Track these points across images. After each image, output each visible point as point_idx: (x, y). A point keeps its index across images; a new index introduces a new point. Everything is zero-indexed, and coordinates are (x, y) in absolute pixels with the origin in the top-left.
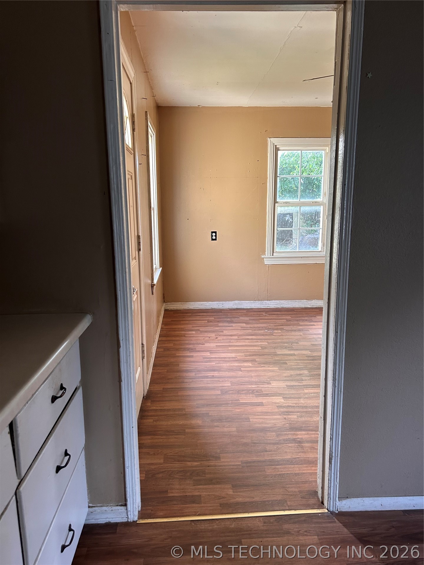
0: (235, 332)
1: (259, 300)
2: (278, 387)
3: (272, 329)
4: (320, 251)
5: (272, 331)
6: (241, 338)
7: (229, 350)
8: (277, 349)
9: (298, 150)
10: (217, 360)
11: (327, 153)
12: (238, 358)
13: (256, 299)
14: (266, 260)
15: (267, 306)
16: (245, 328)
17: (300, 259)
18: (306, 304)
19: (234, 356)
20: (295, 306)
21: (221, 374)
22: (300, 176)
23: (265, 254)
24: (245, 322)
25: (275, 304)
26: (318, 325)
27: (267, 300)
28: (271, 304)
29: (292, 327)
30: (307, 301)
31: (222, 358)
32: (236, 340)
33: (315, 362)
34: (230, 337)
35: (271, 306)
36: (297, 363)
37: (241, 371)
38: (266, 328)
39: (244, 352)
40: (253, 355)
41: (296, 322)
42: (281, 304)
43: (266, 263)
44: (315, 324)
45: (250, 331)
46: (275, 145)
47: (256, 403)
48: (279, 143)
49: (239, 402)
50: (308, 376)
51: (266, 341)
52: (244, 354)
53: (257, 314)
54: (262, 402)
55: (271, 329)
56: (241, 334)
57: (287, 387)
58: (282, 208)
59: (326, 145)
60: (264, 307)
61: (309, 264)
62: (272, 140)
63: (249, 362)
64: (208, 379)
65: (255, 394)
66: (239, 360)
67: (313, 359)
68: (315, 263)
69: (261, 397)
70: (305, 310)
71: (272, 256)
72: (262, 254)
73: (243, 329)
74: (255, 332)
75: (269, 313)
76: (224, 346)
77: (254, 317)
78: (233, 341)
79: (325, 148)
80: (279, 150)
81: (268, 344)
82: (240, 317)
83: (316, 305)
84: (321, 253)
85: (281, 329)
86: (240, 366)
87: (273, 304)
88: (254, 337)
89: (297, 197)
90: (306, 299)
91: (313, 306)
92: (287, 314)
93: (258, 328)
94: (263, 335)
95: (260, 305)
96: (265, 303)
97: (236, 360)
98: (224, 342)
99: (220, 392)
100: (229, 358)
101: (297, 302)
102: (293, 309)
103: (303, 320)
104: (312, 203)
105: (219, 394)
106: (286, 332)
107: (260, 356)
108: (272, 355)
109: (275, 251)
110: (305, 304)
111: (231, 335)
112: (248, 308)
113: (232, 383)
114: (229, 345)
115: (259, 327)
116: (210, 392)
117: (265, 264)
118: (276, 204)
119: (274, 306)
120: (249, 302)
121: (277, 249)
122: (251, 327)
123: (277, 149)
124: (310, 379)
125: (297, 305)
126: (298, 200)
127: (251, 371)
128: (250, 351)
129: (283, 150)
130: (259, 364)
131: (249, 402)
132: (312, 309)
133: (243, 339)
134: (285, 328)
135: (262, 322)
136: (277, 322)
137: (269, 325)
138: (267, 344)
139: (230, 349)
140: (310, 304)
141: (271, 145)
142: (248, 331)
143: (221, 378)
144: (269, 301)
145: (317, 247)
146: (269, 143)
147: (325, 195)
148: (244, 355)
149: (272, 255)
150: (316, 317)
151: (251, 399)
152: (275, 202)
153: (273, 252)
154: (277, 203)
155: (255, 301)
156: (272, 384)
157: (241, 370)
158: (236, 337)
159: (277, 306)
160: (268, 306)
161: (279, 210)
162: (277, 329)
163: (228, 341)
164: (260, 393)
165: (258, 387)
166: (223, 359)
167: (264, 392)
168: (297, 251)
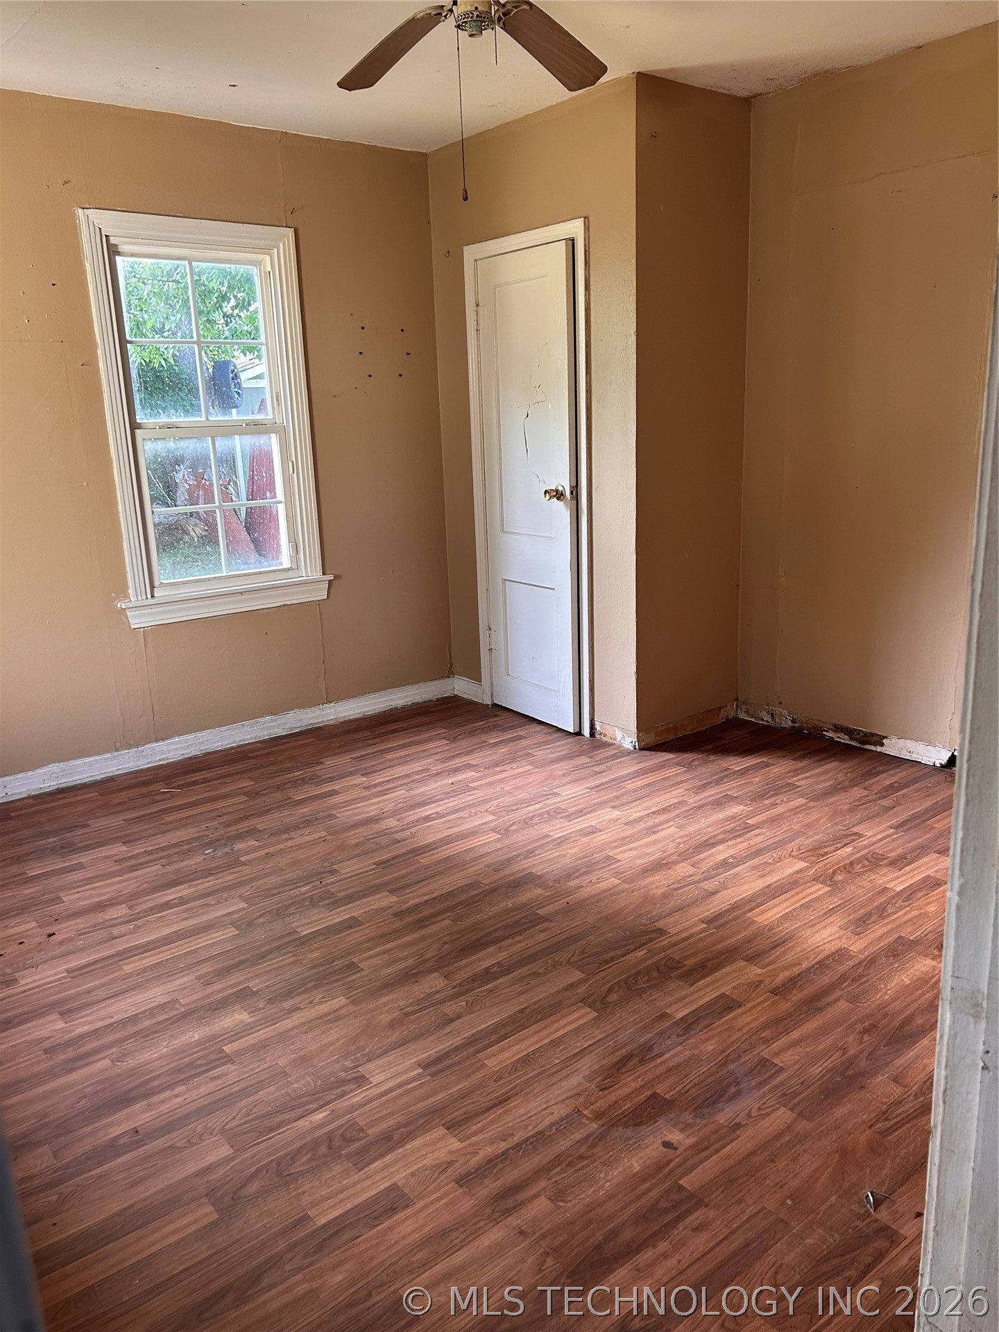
0: (106, 890)
1: (129, 746)
2: (400, 1085)
3: (223, 842)
4: (288, 570)
5: (227, 850)
6: (144, 906)
7: (129, 976)
8: (289, 915)
9: (179, 259)
10: (110, 1038)
11: (265, 273)
12: (183, 1001)
13: (118, 745)
14: (134, 613)
15: (160, 760)
16: (133, 862)
17: (240, 597)
18: (273, 727)
19: (163, 1000)
20: (243, 740)
21: (164, 1108)
22: (198, 343)
23: (126, 596)
24: (119, 837)
25: (182, 748)
26: (346, 789)
27: (157, 741)
28: (169, 751)
29: (277, 815)
30: (274, 717)
31: (123, 1023)
32: (128, 922)
33: (434, 928)
34: (100, 917)
35: (171, 754)
36: (384, 952)
37: (229, 1059)
38: (203, 843)
39: (190, 967)
40: (227, 971)
41: (278, 796)
42: (201, 743)
43: (135, 623)
44: (336, 787)
45: (155, 869)
46: (103, 234)
47: (375, 1200)
48: (118, 228)
49: (310, 1228)
50: (453, 997)
51: (232, 893)
52: (192, 977)
53: (142, 796)
54: (395, 1184)
55: (219, 840)
56: (130, 889)
57: (428, 1072)
58: (159, 446)
59: (266, 250)
60: (149, 763)
61: (265, 611)
62: (90, 216)
63: (233, 1004)
64: (123, 1159)
65: (348, 1157)
66: (193, 1012)
67: (421, 920)
68: (282, 604)
69: (376, 1159)
70: (276, 746)
71: (151, 601)
72: (118, 598)
73: (129, 865)
74: (176, 866)
75: (178, 783)
76: (99, 965)
77: (134, 808)
78: (123, 929)
79: (260, 257)
80: (119, 253)
81: (250, 906)
82: (90, 822)
83: (299, 725)
84: (291, 574)
85: (252, 832)
86: (214, 1037)
87: (176, 750)
88: (183, 891)
89: (200, 410)
90: (272, 714)
91: (292, 728)
92: (237, 773)
93: (177, 850)
94: (209, 873)
95: (136, 759)
96: (150, 752)
97: (186, 1015)
98: (91, 947)
99: (209, 1208)
100: (151, 1012)
101: (246, 728)
102: (242, 751)
103: (296, 783)
104: (246, 425)
105: (214, 1224)
106: (273, 839)
107: (254, 964)
108: (290, 949)
109: (156, 583)
110: (269, 728)
111: (101, 907)
112: (98, 778)
113: (231, 1137)
114: (118, 954)
115: (176, 845)
116: (171, 1227)
117: (133, 627)
118: (136, 431)
119: (181, 753)
120: (97, 758)
121: (161, 577)
122: (150, 853)
123: (113, 251)
124: (470, 1008)
125: (249, 737)
126: (204, 419)
127: (262, 1046)
128: (208, 955)
129: (132, 255)
130: (271, 1001)
131: (349, 1206)
132: (294, 739)
133: (152, 909)
134: (260, 827)
135: (176, 821)
136: (225, 811)
137: (204, 827)
138: (243, 905)
139: (128, 968)
140: (281, 727)
141: (92, 235)
142: (149, 869)
143: (174, 1130)
144: (161, 743)
145: (278, 558)
146: (84, 227)
147: (277, 400)
148: (199, 978)
149: (149, 596)
150: (322, 763)
151: (346, 1188)
152: (134, 426)
153: (152, 587)
154: (139, 426)
155: (117, 750)
156: (375, 1080)
157: (228, 1056)
158: (121, 911)
159: (189, 751)
160: (163, 757)
161: (149, 448)
162: (239, 837)
163: (102, 935)
164: (359, 1140)
165: (334, 1116)
166: (131, 1029)
167: (369, 1132)
168: (225, 574)
